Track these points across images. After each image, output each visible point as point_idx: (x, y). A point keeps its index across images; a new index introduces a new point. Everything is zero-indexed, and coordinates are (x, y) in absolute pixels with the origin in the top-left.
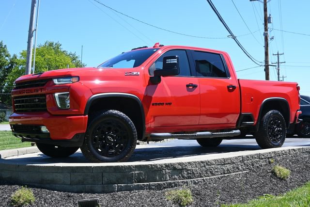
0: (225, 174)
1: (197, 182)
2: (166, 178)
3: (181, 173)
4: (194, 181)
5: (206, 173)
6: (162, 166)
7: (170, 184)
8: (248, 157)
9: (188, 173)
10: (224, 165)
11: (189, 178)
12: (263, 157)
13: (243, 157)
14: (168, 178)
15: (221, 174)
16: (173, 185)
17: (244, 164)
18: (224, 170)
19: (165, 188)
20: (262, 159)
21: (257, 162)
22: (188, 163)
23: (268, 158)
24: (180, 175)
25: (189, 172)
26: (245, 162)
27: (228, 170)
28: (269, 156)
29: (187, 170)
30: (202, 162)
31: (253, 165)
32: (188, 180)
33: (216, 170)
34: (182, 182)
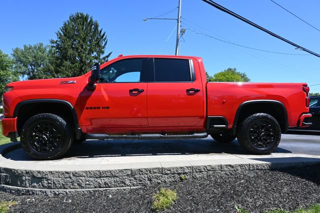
0: (101, 187)
1: (57, 193)
2: (26, 184)
3: (41, 181)
4: (54, 192)
5: (73, 185)
6: (22, 172)
7: (28, 191)
8: (142, 171)
9: (49, 183)
10: (100, 177)
11: (50, 188)
12: (169, 172)
13: (132, 171)
14: (28, 185)
15: (95, 187)
16: (31, 192)
17: (135, 178)
18: (99, 183)
19: (23, 194)
20: (166, 174)
21: (157, 178)
22: (50, 172)
23: (179, 174)
24: (40, 183)
25: (50, 181)
26: (136, 176)
27: (105, 183)
28: (180, 172)
29: (47, 180)
30: (67, 173)
31: (150, 180)
32: (46, 190)
33: (87, 183)
34: (41, 191)
